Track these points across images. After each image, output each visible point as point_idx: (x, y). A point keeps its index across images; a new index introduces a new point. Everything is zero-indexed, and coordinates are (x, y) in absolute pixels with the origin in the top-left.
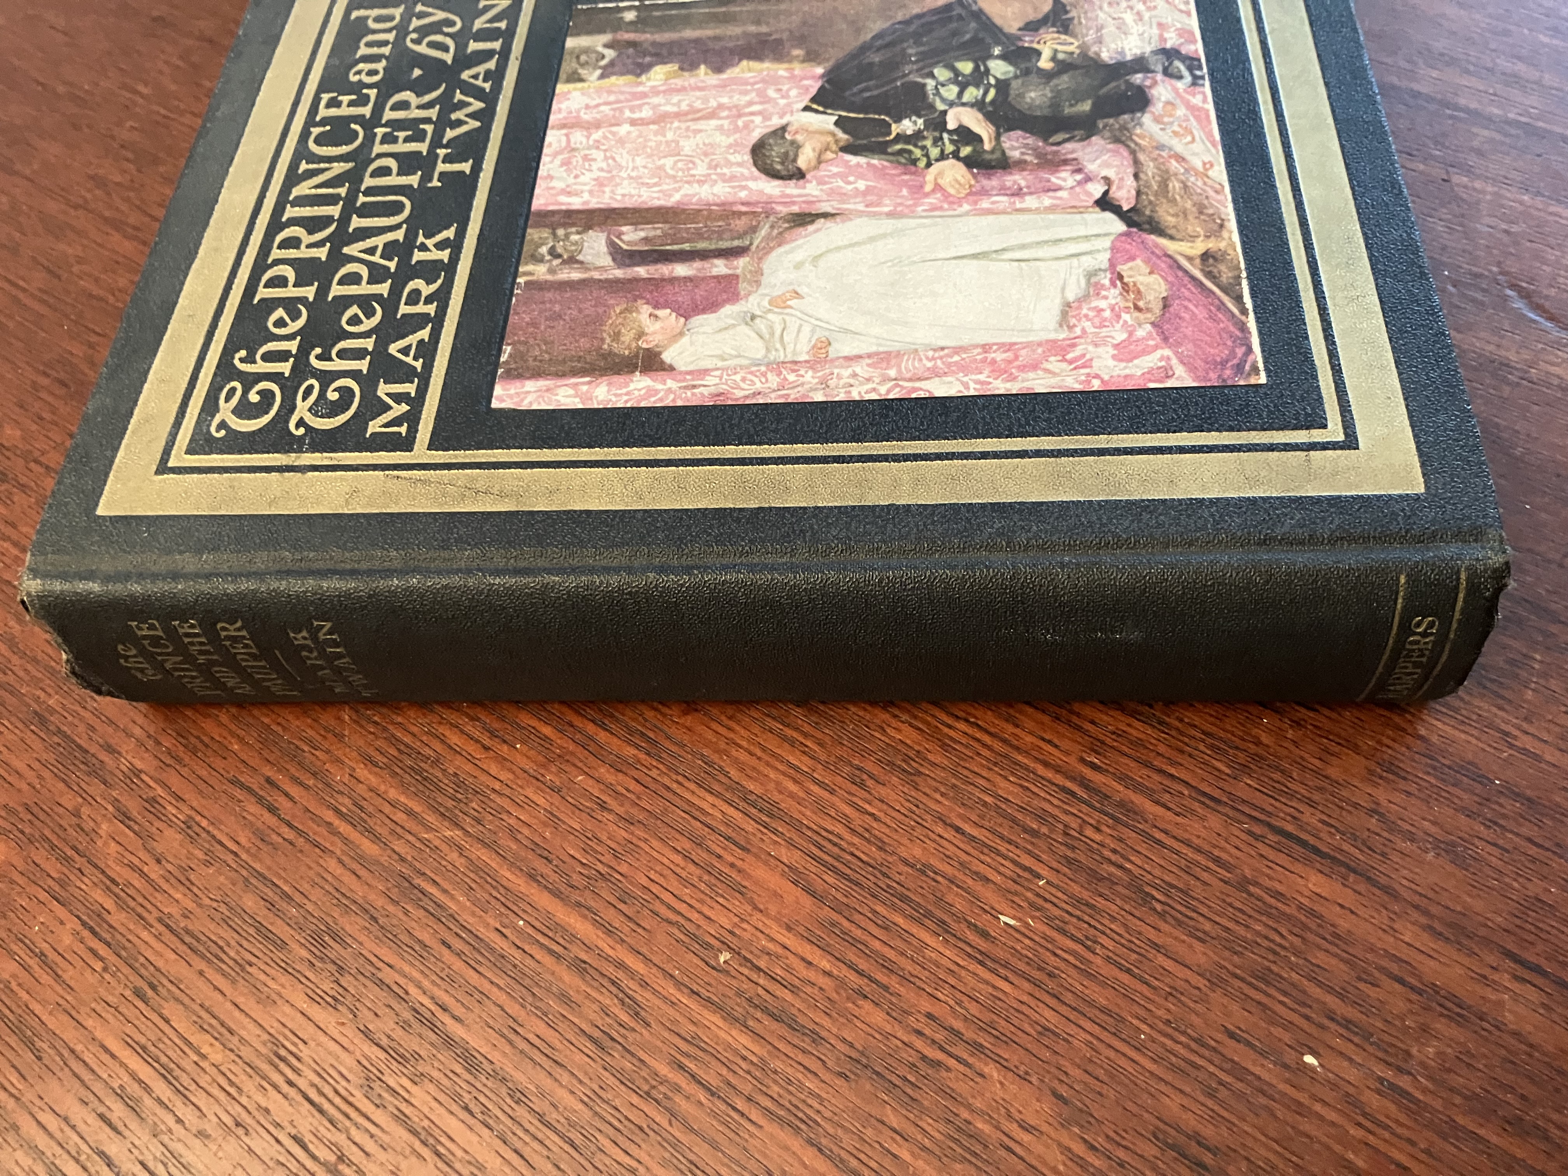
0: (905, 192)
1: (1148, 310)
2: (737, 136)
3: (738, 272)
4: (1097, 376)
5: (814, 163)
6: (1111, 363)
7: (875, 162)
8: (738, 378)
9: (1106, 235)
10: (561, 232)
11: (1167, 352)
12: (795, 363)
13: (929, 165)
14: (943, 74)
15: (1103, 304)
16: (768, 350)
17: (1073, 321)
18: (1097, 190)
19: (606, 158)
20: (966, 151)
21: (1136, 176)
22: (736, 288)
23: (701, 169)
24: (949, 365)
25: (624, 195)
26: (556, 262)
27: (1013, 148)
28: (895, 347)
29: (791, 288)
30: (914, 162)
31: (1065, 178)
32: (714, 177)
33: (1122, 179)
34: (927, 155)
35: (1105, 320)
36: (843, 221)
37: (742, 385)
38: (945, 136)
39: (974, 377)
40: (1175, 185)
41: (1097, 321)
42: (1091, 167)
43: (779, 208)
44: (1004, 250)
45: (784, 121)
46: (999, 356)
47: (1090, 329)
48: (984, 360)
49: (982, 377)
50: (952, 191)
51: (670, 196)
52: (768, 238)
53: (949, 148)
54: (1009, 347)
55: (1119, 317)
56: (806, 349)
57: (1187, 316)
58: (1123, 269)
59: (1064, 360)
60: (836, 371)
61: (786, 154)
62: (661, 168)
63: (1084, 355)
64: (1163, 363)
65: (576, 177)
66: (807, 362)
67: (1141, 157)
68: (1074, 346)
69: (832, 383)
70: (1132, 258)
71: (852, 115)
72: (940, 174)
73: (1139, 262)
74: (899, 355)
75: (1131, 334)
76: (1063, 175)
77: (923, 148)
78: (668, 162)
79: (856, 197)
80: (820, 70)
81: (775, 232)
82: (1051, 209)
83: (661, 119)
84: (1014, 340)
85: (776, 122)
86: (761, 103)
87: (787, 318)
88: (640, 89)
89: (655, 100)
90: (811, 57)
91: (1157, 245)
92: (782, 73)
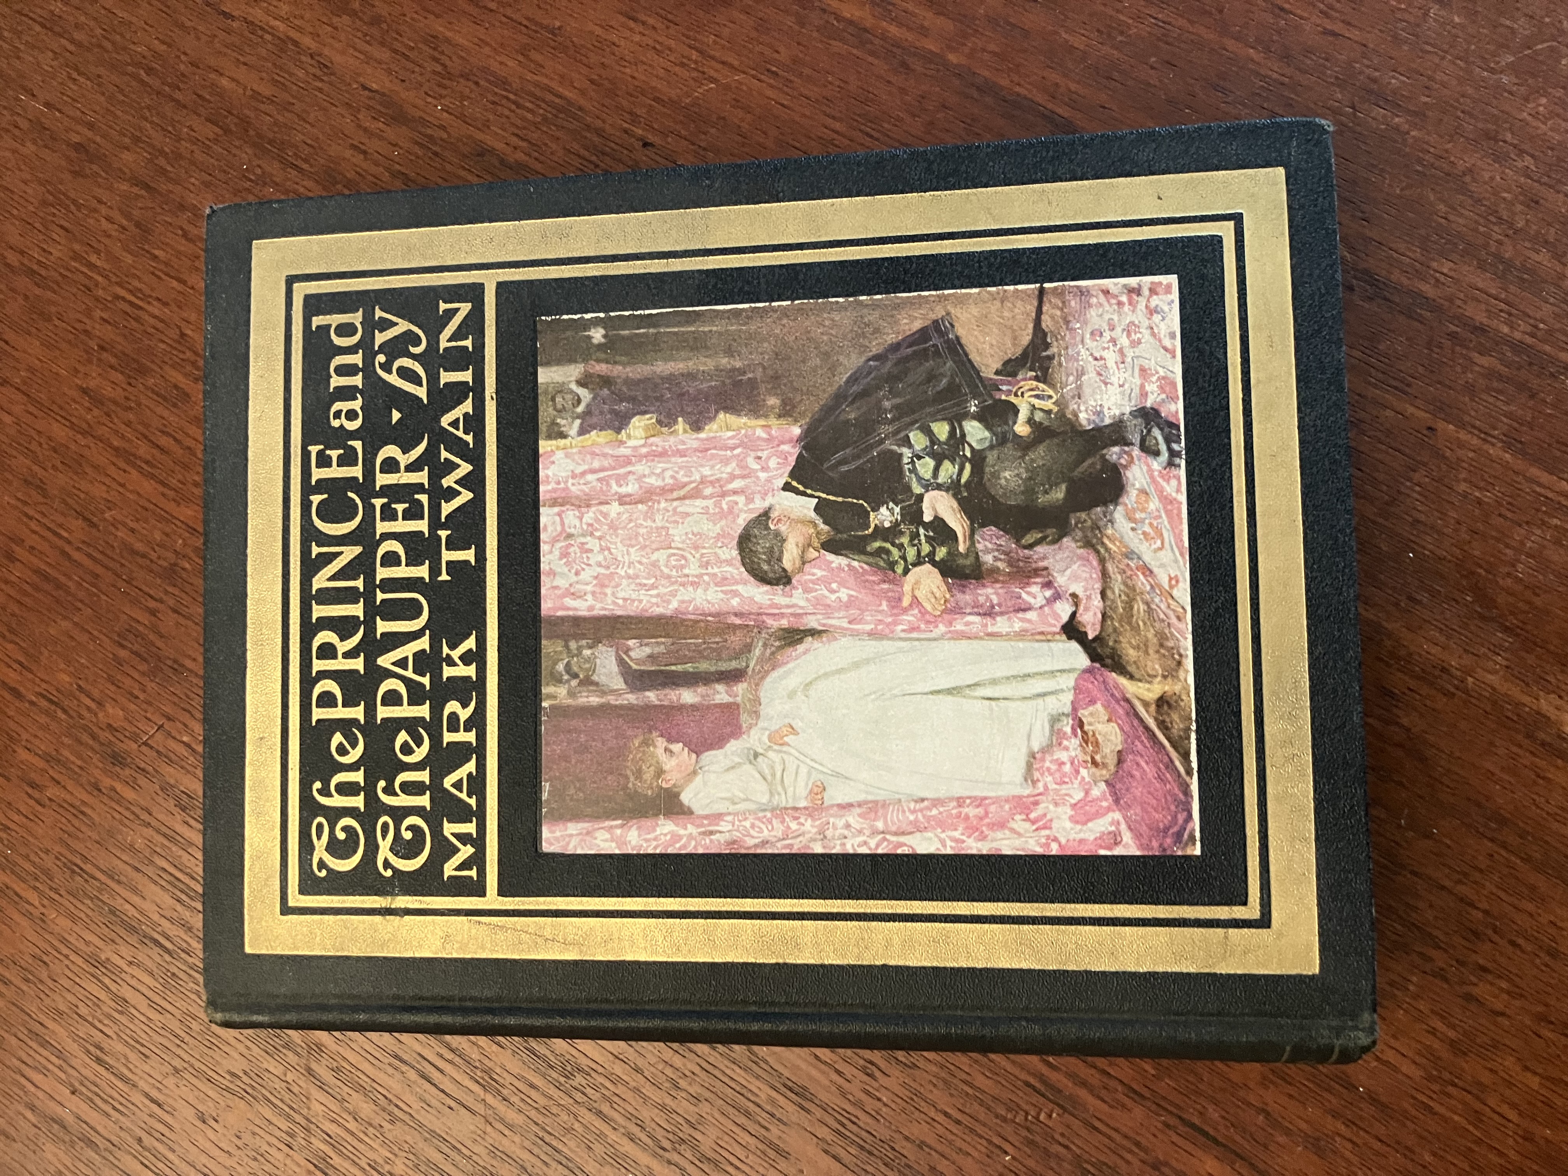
0: (884, 606)
1: (1105, 765)
2: (723, 522)
3: (739, 699)
4: (1055, 839)
5: (798, 563)
6: (1068, 825)
7: (855, 564)
8: (747, 824)
9: (1070, 671)
10: (573, 645)
11: (1117, 816)
12: (796, 809)
13: (906, 571)
14: (918, 440)
15: (1064, 756)
16: (772, 794)
17: (1037, 775)
18: (1064, 610)
19: (602, 549)
20: (941, 553)
21: (1103, 594)
22: (738, 719)
23: (693, 569)
24: (928, 819)
25: (625, 600)
26: (574, 683)
27: (987, 551)
28: (881, 796)
29: (787, 721)
30: (892, 565)
31: (1035, 594)
32: (706, 578)
33: (1089, 598)
34: (904, 558)
35: (1064, 775)
36: (829, 641)
37: (752, 832)
38: (922, 531)
39: (950, 833)
40: (1139, 607)
41: (1057, 775)
42: (1061, 580)
43: (770, 622)
44: (976, 685)
45: (766, 504)
46: (972, 811)
47: (1052, 786)
48: (959, 816)
49: (957, 834)
50: (929, 608)
51: (669, 602)
52: (761, 660)
53: (926, 549)
54: (980, 801)
55: (1077, 772)
56: (804, 793)
57: (1137, 774)
58: (1083, 713)
59: (1027, 819)
60: (832, 820)
61: (771, 551)
62: (655, 564)
63: (1045, 815)
64: (1113, 828)
65: (577, 573)
66: (805, 808)
67: (1110, 567)
68: (1036, 803)
69: (829, 834)
70: (1093, 702)
71: (831, 497)
72: (917, 583)
73: (1099, 706)
74: (885, 805)
75: (1087, 793)
76: (1035, 589)
77: (901, 547)
78: (661, 556)
79: (839, 609)
80: (797, 431)
81: (768, 651)
82: (1021, 635)
83: (648, 496)
84: (984, 794)
85: (759, 505)
86: (743, 477)
87: (785, 757)
88: (623, 451)
89: (640, 468)
90: (787, 411)
91: (1117, 686)
92: (760, 433)
